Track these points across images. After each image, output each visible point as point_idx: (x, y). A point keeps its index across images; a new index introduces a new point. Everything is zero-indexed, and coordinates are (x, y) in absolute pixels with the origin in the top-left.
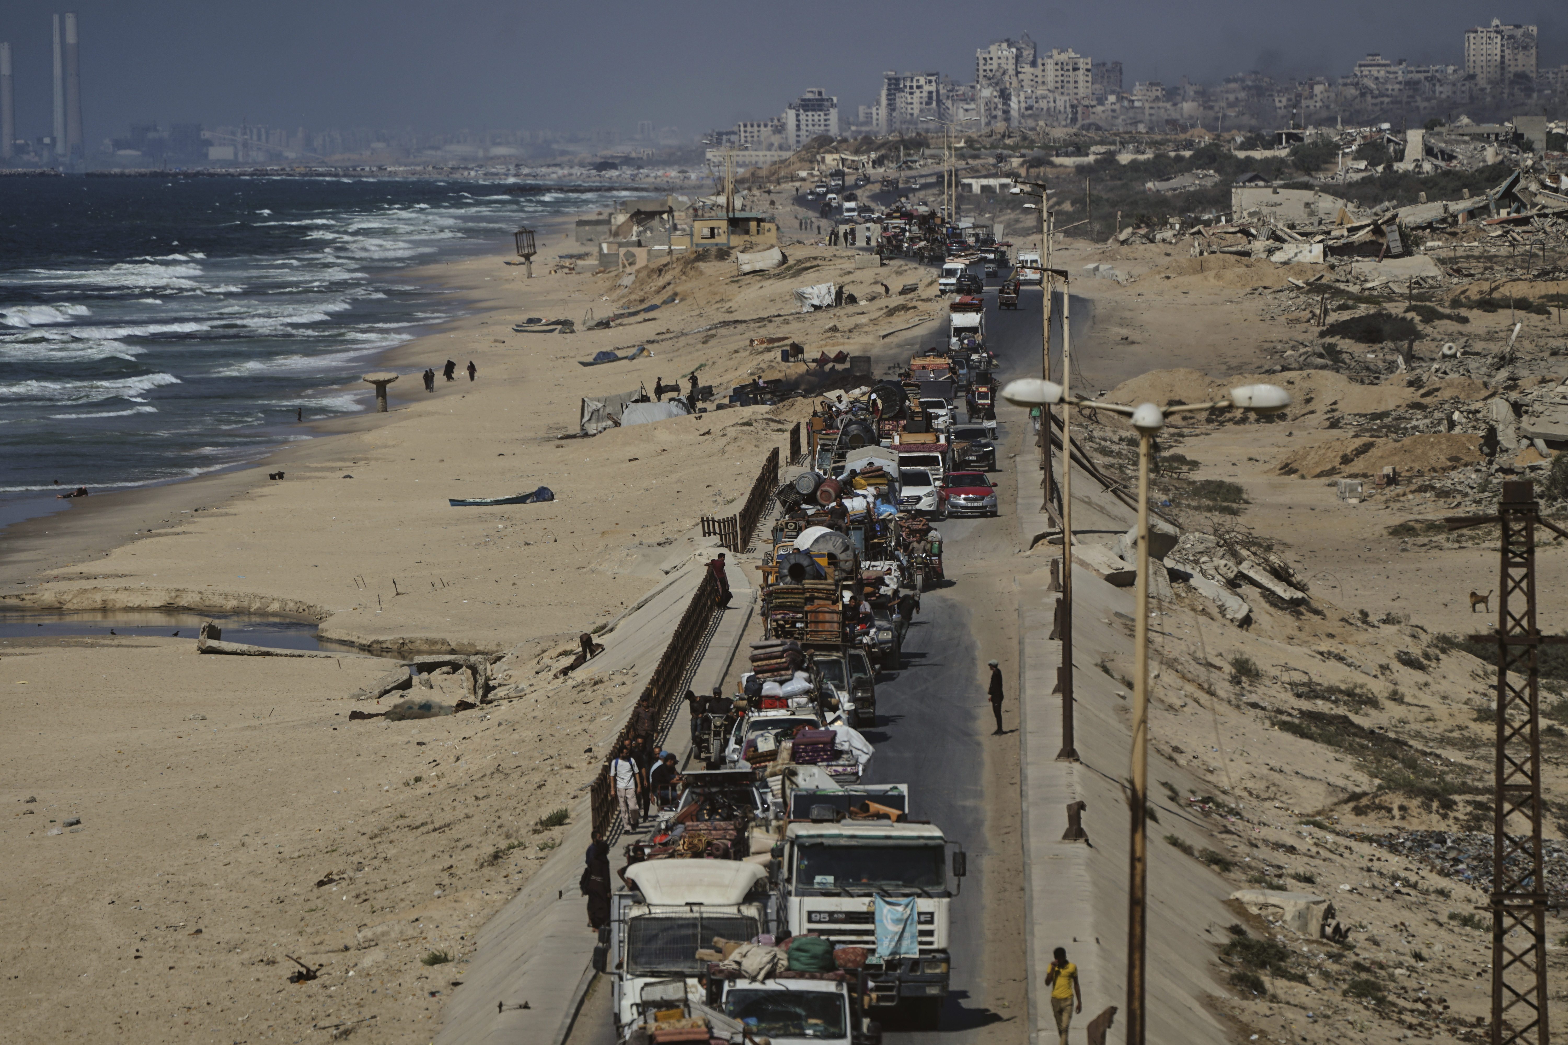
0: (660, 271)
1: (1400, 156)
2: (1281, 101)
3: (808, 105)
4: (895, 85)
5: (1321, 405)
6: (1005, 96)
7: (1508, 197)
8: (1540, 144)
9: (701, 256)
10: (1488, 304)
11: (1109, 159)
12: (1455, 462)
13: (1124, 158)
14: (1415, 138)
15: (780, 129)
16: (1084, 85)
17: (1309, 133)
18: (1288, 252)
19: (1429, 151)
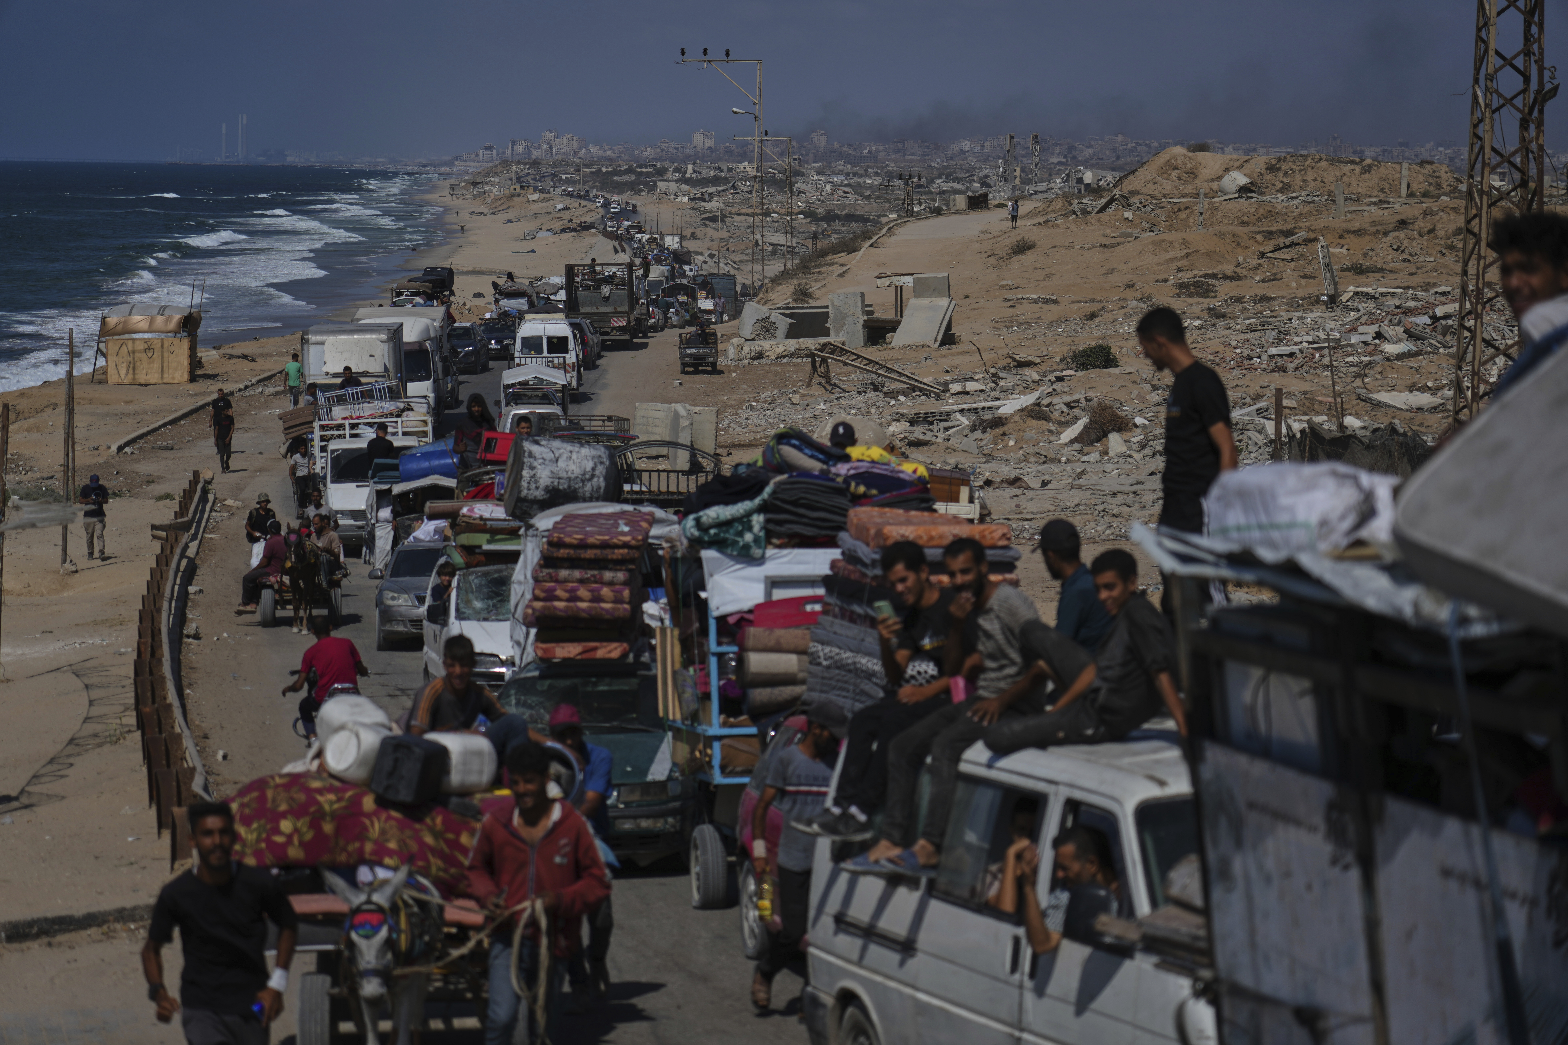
0: (499, 199)
1: (686, 172)
2: (637, 152)
3: (486, 148)
4: (514, 143)
5: (708, 236)
6: (551, 148)
7: (733, 187)
8: (725, 170)
9: (513, 196)
10: (739, 214)
11: (600, 170)
12: (747, 248)
13: (604, 170)
14: (690, 167)
15: (477, 155)
16: (575, 145)
17: (659, 164)
18: (679, 199)
19: (694, 171)
